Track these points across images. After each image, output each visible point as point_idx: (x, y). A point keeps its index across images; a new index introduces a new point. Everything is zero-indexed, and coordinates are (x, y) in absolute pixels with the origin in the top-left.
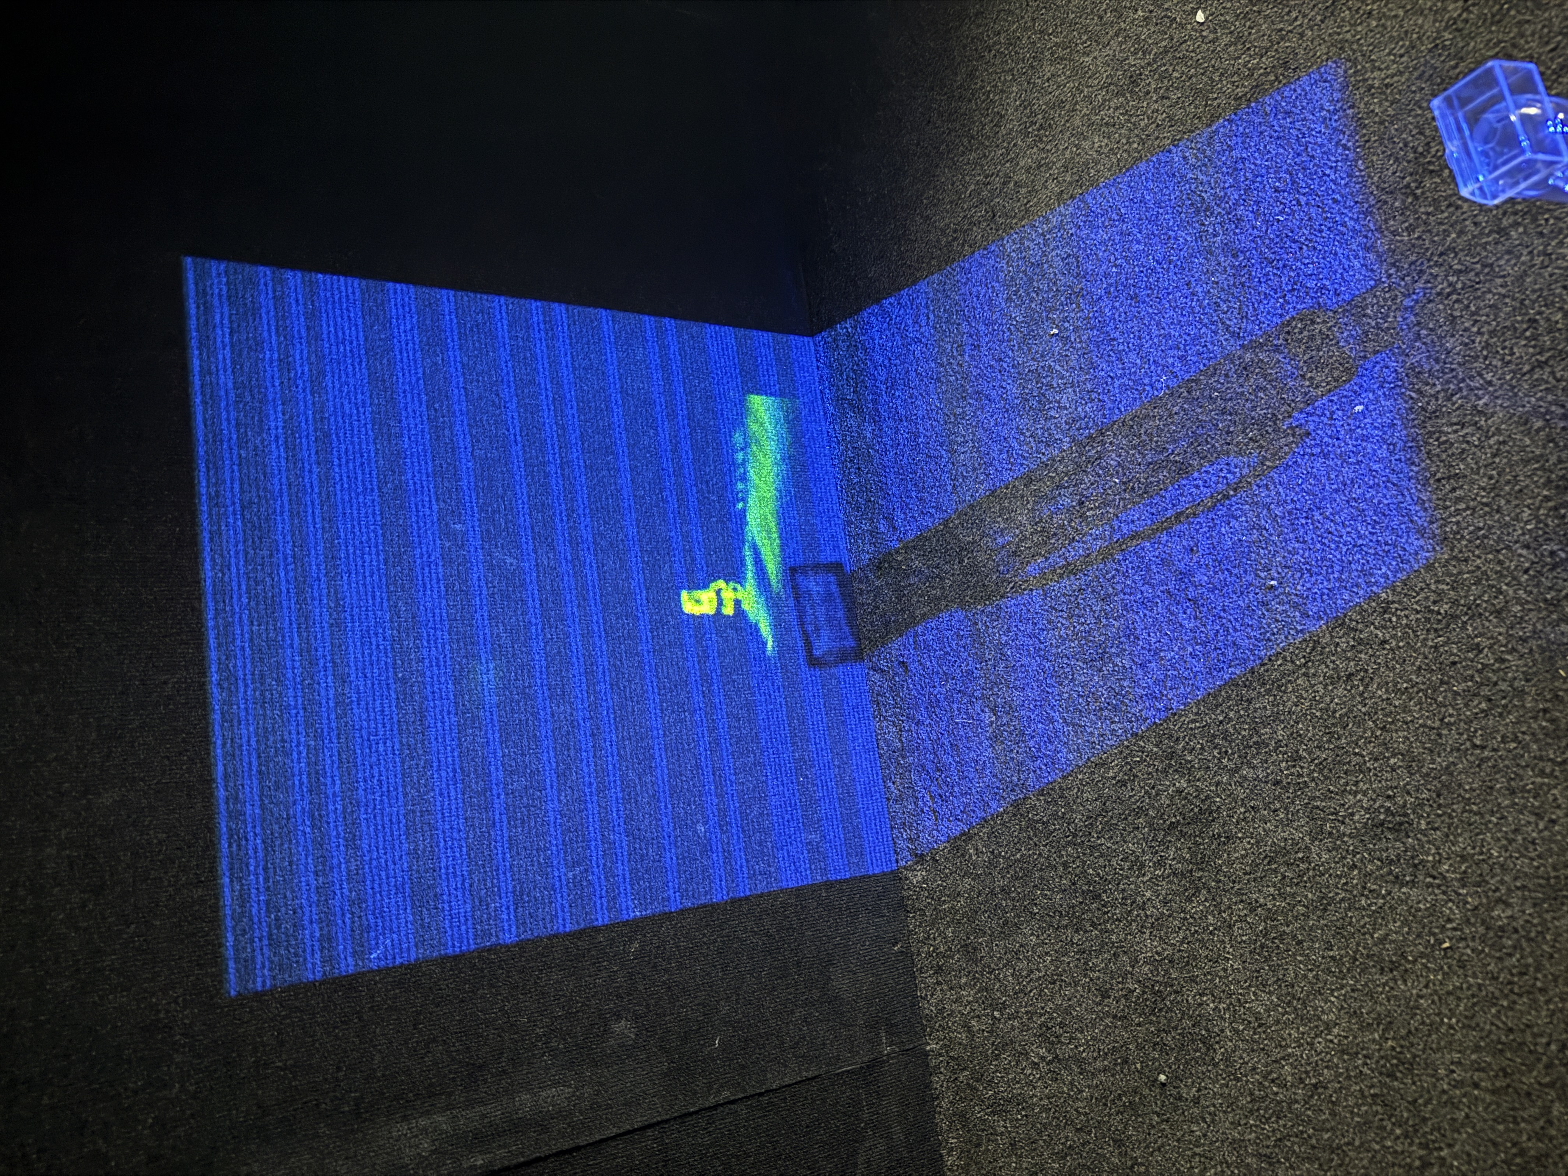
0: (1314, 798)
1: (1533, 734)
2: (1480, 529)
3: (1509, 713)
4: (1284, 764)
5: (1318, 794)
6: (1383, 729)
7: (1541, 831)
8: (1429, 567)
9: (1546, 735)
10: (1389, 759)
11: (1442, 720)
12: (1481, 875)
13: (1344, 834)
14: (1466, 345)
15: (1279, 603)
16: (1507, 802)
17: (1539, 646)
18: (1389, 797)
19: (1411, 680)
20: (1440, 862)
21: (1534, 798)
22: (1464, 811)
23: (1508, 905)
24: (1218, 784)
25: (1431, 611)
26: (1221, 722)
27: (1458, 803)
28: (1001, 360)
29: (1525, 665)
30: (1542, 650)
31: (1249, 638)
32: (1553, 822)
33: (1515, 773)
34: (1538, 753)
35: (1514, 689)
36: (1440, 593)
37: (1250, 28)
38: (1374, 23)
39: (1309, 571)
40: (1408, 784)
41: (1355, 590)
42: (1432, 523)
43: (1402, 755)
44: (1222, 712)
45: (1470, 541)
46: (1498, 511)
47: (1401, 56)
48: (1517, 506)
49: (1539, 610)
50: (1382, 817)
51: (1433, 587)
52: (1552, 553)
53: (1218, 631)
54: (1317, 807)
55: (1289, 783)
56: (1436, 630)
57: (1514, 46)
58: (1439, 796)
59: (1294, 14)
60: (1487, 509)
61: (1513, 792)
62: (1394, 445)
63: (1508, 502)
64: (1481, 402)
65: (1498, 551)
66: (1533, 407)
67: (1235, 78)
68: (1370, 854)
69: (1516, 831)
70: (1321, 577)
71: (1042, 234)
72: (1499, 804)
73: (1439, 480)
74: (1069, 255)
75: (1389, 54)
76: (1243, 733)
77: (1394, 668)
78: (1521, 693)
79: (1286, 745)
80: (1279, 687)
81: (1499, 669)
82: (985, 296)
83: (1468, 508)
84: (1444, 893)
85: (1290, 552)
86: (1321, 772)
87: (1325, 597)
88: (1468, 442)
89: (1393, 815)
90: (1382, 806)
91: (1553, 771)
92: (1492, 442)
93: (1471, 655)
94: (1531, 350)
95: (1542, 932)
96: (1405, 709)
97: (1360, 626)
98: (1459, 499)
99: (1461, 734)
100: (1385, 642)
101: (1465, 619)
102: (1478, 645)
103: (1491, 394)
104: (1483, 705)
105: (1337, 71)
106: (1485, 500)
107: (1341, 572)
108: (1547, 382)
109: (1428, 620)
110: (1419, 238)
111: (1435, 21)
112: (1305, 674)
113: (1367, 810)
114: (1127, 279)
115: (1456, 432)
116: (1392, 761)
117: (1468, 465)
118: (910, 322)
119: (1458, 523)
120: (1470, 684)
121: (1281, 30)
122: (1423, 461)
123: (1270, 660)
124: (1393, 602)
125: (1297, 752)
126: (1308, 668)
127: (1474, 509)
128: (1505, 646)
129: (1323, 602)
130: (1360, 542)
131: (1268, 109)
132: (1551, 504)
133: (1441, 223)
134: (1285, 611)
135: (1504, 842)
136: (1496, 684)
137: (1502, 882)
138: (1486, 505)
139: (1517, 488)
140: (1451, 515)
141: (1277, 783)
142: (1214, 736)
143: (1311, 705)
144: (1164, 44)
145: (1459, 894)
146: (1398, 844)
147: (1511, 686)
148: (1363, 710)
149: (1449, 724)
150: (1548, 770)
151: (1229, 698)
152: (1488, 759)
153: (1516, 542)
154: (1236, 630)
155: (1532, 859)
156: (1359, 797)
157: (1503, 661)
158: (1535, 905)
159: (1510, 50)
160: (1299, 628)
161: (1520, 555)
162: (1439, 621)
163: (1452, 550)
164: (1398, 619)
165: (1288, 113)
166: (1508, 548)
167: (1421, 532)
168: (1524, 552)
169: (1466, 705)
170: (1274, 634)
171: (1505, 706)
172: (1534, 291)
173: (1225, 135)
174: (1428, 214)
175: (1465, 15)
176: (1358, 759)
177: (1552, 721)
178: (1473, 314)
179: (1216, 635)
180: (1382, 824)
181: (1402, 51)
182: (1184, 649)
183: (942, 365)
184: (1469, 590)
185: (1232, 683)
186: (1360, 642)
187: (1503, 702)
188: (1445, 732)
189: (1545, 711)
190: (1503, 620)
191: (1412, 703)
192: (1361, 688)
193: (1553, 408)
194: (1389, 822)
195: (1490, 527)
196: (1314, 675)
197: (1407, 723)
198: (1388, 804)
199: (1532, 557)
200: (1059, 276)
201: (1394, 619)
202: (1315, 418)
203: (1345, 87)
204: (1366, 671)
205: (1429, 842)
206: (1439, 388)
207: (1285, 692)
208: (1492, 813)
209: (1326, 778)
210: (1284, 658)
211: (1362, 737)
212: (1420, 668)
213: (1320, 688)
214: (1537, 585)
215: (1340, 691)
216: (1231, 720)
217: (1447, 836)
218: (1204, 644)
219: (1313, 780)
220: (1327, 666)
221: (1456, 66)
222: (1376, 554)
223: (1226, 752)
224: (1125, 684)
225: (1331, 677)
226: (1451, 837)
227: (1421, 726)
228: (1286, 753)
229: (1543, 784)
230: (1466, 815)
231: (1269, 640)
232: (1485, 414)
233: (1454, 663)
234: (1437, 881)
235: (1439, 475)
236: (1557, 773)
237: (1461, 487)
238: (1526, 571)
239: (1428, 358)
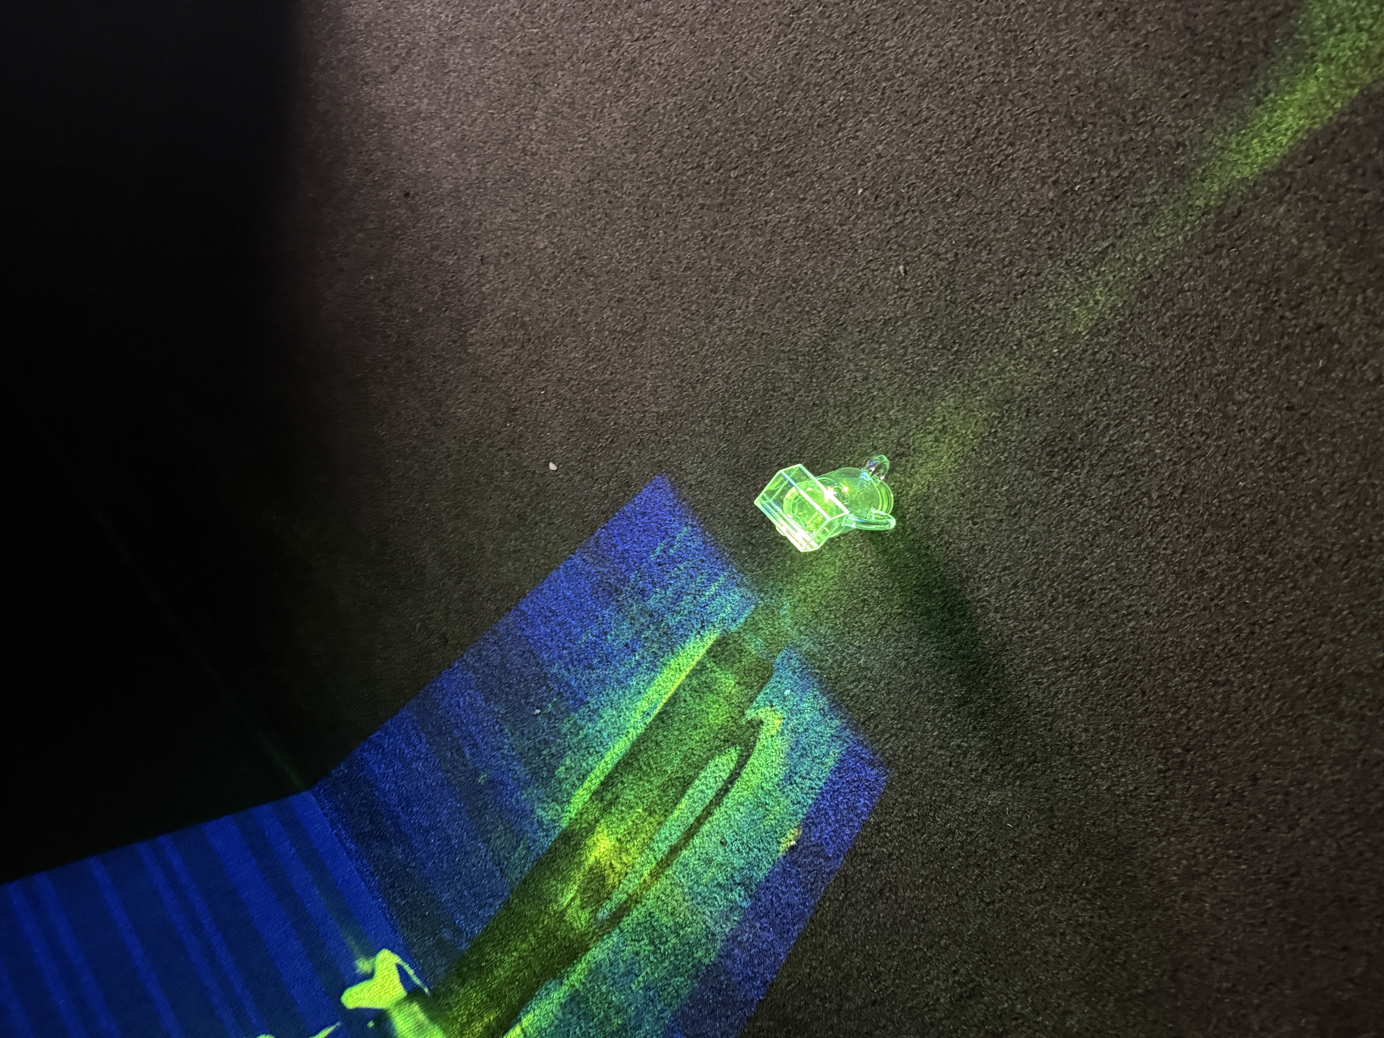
0: (905, 1002)
1: (1017, 877)
2: (906, 747)
3: (995, 869)
4: (871, 985)
5: (907, 996)
6: (924, 921)
7: (1060, 946)
8: (890, 787)
9: (1025, 873)
10: (939, 942)
11: (957, 895)
12: (1043, 1000)
13: (941, 1019)
14: (832, 628)
15: (805, 857)
16: (1029, 935)
17: (986, 813)
18: (955, 972)
19: (922, 875)
20: (1013, 1005)
21: (1043, 922)
22: (1007, 956)
23: (1072, 1013)
24: (832, 1027)
25: (909, 818)
26: (809, 974)
27: (1000, 952)
28: (499, 749)
29: (986, 830)
30: (990, 815)
31: (797, 895)
32: (1063, 934)
33: (1021, 911)
34: (1027, 889)
35: (989, 851)
36: (907, 803)
37: (592, 466)
38: (674, 447)
39: (813, 823)
40: (961, 955)
41: (851, 824)
42: (875, 754)
43: (947, 934)
44: (806, 965)
45: (905, 758)
46: (911, 731)
47: (701, 463)
48: (920, 722)
49: (972, 788)
50: (959, 990)
51: (900, 800)
52: (959, 746)
53: (772, 900)
54: (912, 1007)
55: (882, 999)
56: (918, 831)
57: (765, 442)
58: (985, 953)
59: (618, 452)
60: (904, 731)
61: (1029, 926)
62: (823, 709)
63: (914, 722)
64: (861, 662)
65: (926, 758)
66: (894, 654)
67: (596, 500)
68: (966, 1025)
69: (1046, 953)
70: (823, 825)
71: (495, 643)
72: (1025, 939)
73: (863, 723)
74: (524, 652)
75: (692, 463)
76: (830, 974)
77: (907, 871)
78: (993, 852)
79: (865, 969)
80: (837, 923)
81: (972, 841)
82: (464, 703)
83: (892, 736)
84: (1029, 1028)
85: (792, 815)
86: (900, 977)
87: (834, 838)
88: (868, 691)
89: (965, 985)
90: (955, 982)
91: (1043, 897)
92: (882, 685)
93: (949, 839)
94: (873, 619)
95: (1103, 1022)
96: (931, 899)
97: (868, 850)
98: (883, 732)
99: (975, 899)
100: (890, 855)
101: (932, 814)
102: (950, 829)
103: (865, 654)
104: (977, 871)
105: (663, 481)
106: (899, 726)
107: (835, 815)
108: (894, 636)
109: (909, 825)
110: (769, 569)
111: (711, 439)
112: (851, 905)
113: (946, 990)
114: (578, 655)
115: (857, 686)
116: (943, 942)
117: (875, 706)
118: (403, 746)
119: (891, 748)
120: (960, 859)
121: (614, 463)
122: (847, 714)
123: (820, 905)
124: (881, 822)
125: (875, 969)
126: (850, 899)
127: (896, 735)
128: (967, 822)
129: (834, 843)
130: (836, 787)
131: (629, 514)
132: (939, 713)
133: (778, 557)
134: (812, 862)
135: (1044, 966)
136: (976, 852)
137: (1059, 997)
138: (902, 728)
139: (914, 710)
140: (884, 745)
141: (874, 1003)
142: (810, 988)
143: (866, 927)
144: (533, 489)
145: (1038, 1023)
146: (980, 1006)
147: (985, 849)
148: (904, 913)
149: (963, 896)
150: (1039, 898)
151: (805, 951)
152: (1001, 908)
153: (934, 747)
154: (784, 893)
155: (1067, 969)
156: (935, 982)
157: (971, 833)
158: (1087, 1004)
159: (764, 445)
160: (828, 870)
161: (941, 755)
162: (917, 823)
163: (898, 768)
164: (890, 833)
165: (644, 514)
166: (931, 753)
167: (872, 764)
168: (942, 752)
169: (966, 876)
170: (812, 884)
171: (990, 865)
172: (855, 582)
173: (606, 538)
174: (766, 553)
175: (728, 432)
176: (918, 955)
177: (1022, 862)
178: (826, 607)
179: (772, 904)
180: (961, 996)
181: (700, 460)
182: (754, 927)
183: (448, 771)
184: (924, 793)
185: (802, 937)
186: (875, 862)
187: (987, 863)
188: (964, 903)
189: (1015, 857)
190: (955, 805)
191: (932, 892)
192: (893, 897)
193: (906, 651)
194: (965, 992)
195: (913, 743)
196: (857, 902)
197: (937, 909)
198: (957, 978)
199: (948, 753)
200: (523, 670)
201: (888, 834)
202: (762, 709)
203: (673, 490)
204: (890, 882)
205: (998, 993)
206: (831, 661)
207: (843, 926)
208: (1025, 948)
209: (906, 980)
210: (829, 899)
211: (913, 935)
212: (923, 863)
213: (865, 911)
214: (962, 772)
215: (881, 907)
216: (815, 968)
217: (1007, 981)
218: (767, 915)
219: (898, 987)
220: (862, 891)
221: (737, 462)
222: (851, 791)
223: (825, 997)
224: (722, 978)
225: (869, 898)
226: (1011, 981)
227: (946, 906)
228: (868, 975)
229: (1042, 910)
230: (1009, 958)
231: (812, 890)
232: (868, 669)
233: (942, 849)
234: (1020, 1021)
235: (862, 720)
236: (1046, 898)
237: (880, 723)
238: (950, 765)
239: (814, 643)
